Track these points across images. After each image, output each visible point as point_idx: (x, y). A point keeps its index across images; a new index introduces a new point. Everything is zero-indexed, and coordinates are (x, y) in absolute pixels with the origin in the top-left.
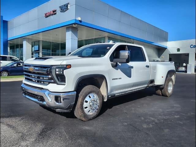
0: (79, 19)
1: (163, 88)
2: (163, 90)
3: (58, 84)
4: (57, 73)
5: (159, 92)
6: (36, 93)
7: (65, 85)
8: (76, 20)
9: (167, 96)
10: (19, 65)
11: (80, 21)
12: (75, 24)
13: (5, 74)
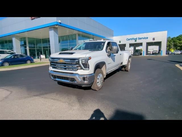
0: (60, 21)
1: (126, 67)
2: (126, 68)
3: (84, 70)
4: (83, 62)
5: (123, 69)
6: (68, 77)
7: (89, 70)
8: (57, 22)
9: (128, 71)
10: (15, 57)
11: (60, 23)
12: (57, 25)
13: (7, 64)
